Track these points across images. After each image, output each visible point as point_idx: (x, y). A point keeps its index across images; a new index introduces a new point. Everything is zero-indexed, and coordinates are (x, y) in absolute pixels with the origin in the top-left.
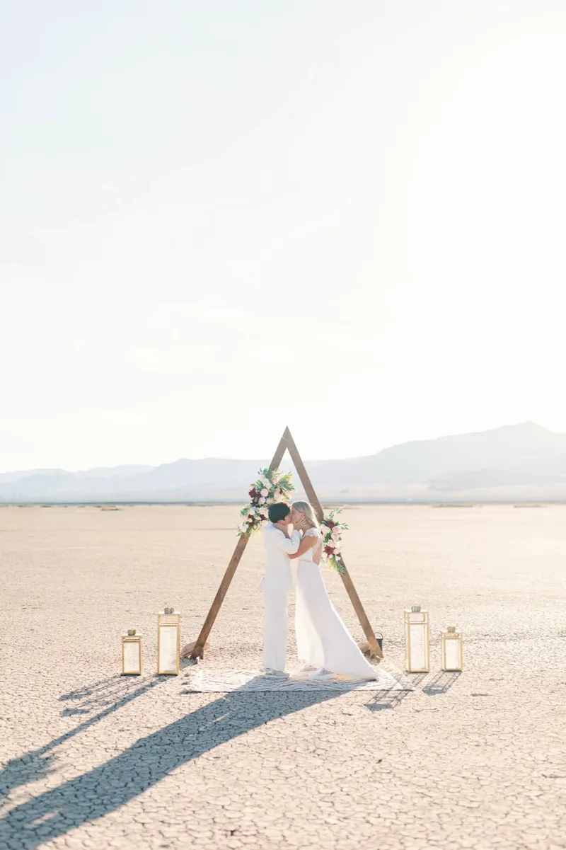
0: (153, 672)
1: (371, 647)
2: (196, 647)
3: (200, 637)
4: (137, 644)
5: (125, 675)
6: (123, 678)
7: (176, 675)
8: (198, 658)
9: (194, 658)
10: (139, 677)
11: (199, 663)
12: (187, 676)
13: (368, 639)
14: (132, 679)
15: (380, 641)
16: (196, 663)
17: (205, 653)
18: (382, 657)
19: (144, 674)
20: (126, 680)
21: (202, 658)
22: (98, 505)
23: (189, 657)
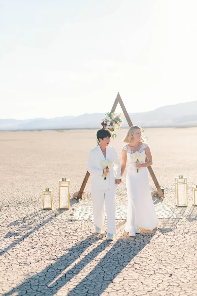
0: (58, 208)
1: (158, 193)
2: (79, 194)
3: (81, 189)
4: (50, 195)
5: (45, 209)
6: (44, 211)
7: (68, 209)
8: (80, 199)
9: (78, 199)
10: (51, 210)
11: (80, 202)
12: (73, 210)
13: (157, 189)
14: (48, 212)
15: (163, 190)
16: (79, 202)
17: (83, 197)
18: (164, 197)
19: (53, 209)
20: (44, 212)
21: (81, 199)
22: (57, 130)
23: (76, 198)
